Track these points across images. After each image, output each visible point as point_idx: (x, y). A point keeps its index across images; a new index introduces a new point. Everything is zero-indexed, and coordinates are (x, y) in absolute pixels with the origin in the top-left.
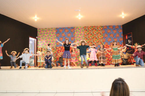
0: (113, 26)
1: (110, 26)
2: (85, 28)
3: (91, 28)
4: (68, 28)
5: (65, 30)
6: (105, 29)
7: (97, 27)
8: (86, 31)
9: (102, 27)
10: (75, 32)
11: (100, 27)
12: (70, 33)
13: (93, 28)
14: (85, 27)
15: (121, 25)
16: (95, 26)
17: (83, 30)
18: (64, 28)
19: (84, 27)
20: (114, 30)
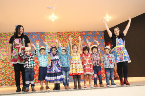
0: (93, 32)
1: (89, 32)
2: (58, 34)
3: (66, 33)
4: (37, 33)
5: (32, 36)
6: (83, 35)
7: (74, 32)
8: (60, 37)
9: (80, 33)
10: (46, 39)
11: (78, 33)
12: (38, 40)
13: (68, 34)
14: (59, 32)
15: (103, 31)
16: (71, 32)
17: (55, 36)
18: (31, 33)
19: (57, 32)
20: (94, 37)
